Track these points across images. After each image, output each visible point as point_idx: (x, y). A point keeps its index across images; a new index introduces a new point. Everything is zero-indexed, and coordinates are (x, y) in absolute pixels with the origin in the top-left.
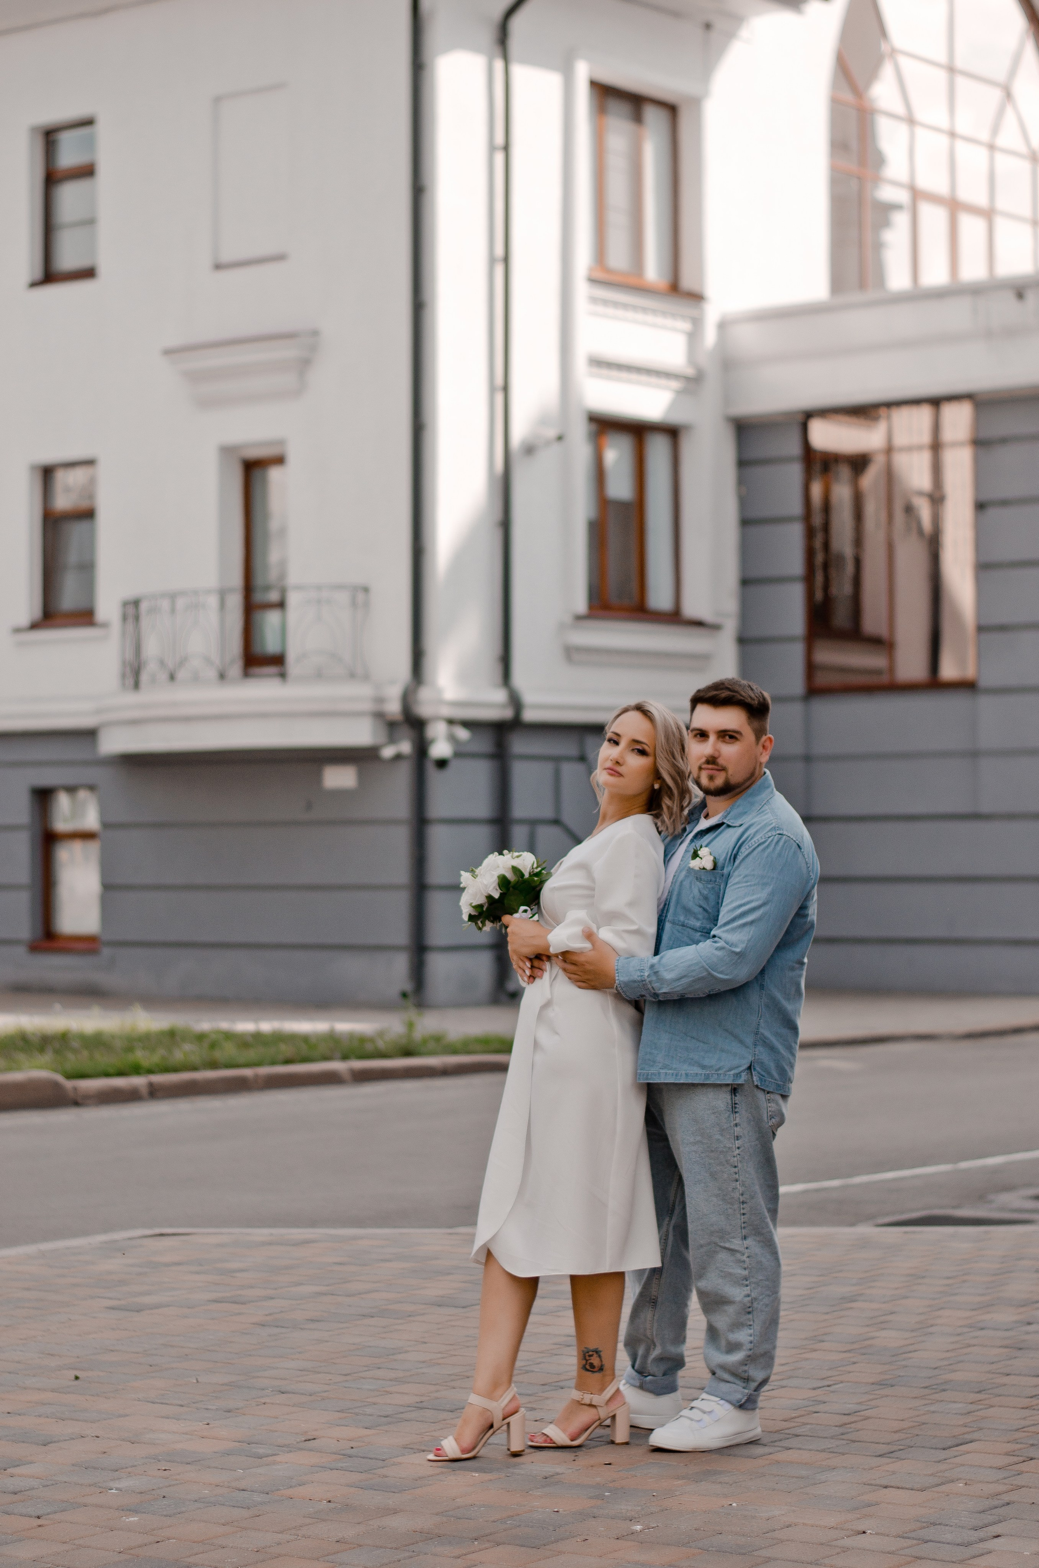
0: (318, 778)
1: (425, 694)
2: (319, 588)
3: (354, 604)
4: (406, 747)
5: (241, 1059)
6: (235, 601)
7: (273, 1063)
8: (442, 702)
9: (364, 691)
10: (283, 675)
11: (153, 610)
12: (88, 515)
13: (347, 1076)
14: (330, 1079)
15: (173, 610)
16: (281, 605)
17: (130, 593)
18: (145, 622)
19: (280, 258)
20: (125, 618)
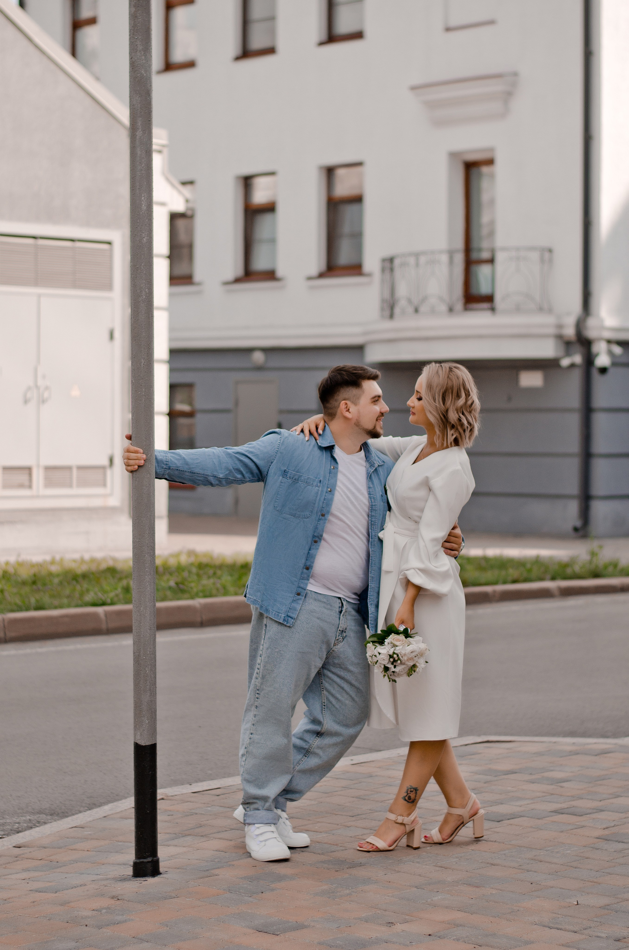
0: (516, 380)
1: (591, 322)
2: (518, 249)
3: (542, 260)
4: (578, 359)
5: (483, 580)
6: (459, 259)
7: (505, 582)
8: (603, 328)
9: (550, 320)
10: (493, 309)
11: (404, 265)
12: (358, 199)
13: (556, 592)
14: (545, 594)
15: (417, 265)
16: (491, 261)
17: (387, 253)
18: (398, 273)
19: (491, 22)
20: (383, 270)
